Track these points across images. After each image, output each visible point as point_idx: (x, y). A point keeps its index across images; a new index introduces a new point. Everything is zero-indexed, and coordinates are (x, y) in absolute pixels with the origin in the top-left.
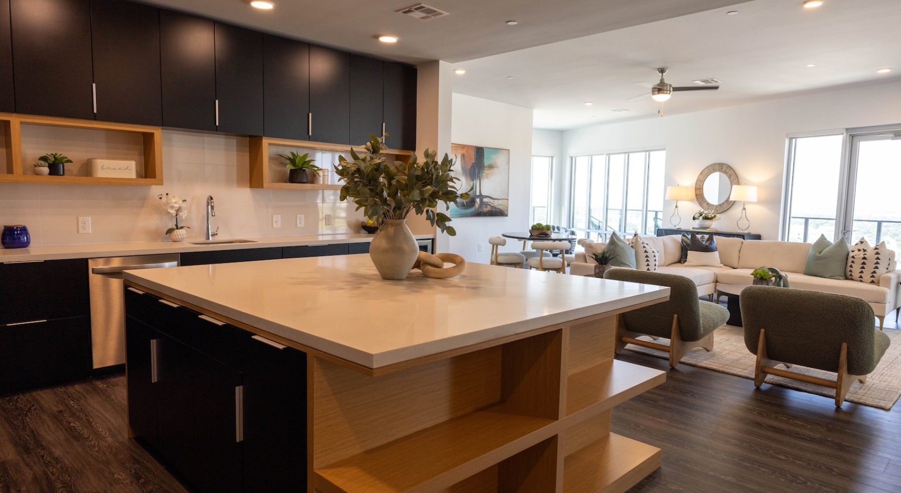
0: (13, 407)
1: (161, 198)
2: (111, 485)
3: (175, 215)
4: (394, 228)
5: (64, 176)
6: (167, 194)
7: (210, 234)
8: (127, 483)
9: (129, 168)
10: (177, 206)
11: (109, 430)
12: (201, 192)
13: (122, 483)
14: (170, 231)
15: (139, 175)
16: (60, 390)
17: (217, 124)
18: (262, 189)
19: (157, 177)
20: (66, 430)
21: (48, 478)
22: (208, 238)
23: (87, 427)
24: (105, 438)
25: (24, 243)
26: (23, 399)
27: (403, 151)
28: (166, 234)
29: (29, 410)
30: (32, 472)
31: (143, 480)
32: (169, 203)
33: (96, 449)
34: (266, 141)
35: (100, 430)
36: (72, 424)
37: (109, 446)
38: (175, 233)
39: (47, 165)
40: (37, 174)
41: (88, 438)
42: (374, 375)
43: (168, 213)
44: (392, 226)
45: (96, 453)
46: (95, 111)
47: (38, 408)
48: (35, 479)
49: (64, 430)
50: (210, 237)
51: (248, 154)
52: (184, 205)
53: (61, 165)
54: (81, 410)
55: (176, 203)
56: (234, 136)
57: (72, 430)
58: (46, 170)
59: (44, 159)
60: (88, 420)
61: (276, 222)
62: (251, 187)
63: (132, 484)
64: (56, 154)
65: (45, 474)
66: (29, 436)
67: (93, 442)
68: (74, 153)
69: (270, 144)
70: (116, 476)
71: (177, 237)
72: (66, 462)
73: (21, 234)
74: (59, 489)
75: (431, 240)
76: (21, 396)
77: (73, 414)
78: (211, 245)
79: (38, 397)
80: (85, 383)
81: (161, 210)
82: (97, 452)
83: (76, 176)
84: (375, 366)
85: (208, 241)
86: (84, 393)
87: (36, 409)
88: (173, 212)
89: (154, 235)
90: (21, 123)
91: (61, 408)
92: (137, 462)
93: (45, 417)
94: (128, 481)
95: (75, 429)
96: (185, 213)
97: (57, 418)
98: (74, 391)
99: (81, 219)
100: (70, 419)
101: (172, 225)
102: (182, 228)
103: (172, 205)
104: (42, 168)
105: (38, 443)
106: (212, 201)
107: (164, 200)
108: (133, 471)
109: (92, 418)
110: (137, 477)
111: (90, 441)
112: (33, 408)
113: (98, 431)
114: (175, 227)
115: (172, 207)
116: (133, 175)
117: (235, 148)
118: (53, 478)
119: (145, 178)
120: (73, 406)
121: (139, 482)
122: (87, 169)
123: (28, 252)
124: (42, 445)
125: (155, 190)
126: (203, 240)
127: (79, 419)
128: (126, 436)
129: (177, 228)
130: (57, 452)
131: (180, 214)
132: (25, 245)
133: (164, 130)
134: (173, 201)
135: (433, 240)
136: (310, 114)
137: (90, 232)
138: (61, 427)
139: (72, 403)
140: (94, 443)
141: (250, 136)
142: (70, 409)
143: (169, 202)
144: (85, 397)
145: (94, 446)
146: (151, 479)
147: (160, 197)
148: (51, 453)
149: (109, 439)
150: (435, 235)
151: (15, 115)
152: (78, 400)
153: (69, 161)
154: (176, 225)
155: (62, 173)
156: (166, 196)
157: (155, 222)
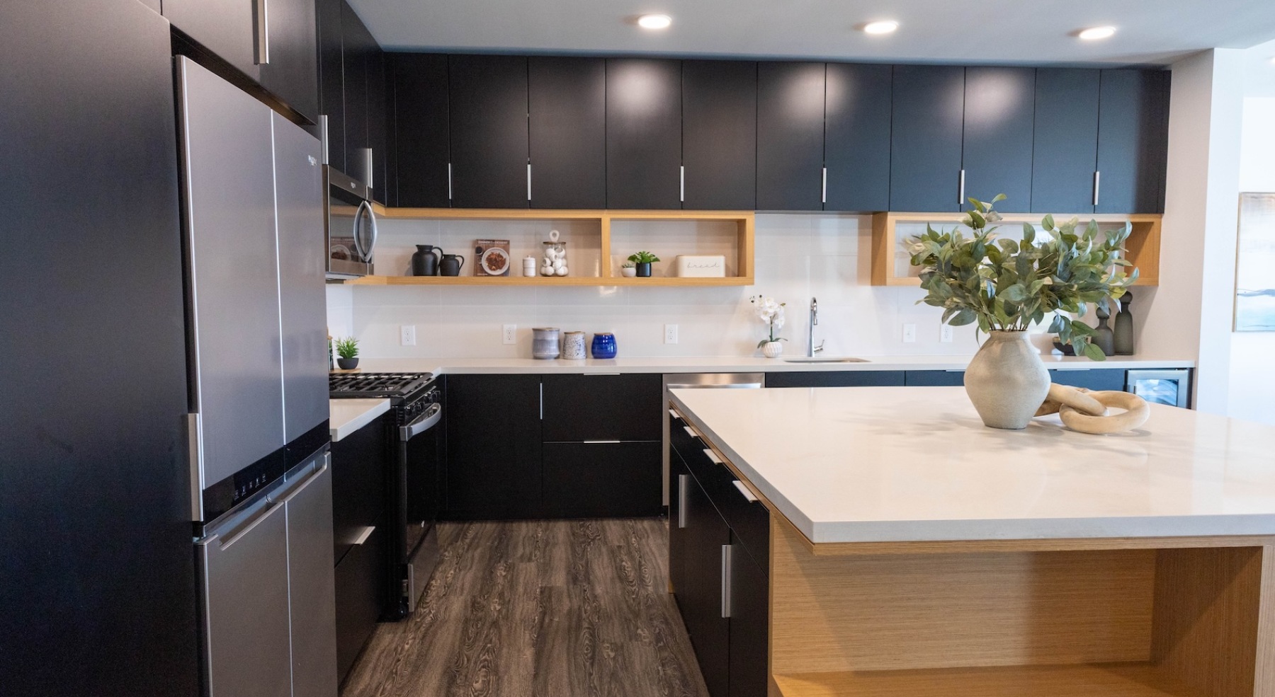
0: (582, 533)
1: (752, 302)
2: (630, 640)
3: (769, 322)
4: (1001, 345)
5: (651, 278)
6: (761, 296)
7: (814, 349)
8: (645, 642)
9: (717, 265)
10: (771, 311)
11: (655, 577)
12: (801, 294)
13: (642, 641)
14: (763, 343)
15: (729, 273)
16: (630, 523)
17: (824, 201)
18: (884, 287)
19: (747, 275)
20: (616, 568)
21: (580, 616)
22: (811, 355)
23: (636, 570)
24: (648, 586)
25: (611, 353)
26: (593, 525)
27: (1138, 215)
28: (759, 347)
29: (593, 540)
30: (570, 605)
31: (662, 644)
32: (762, 308)
33: (634, 596)
34: (892, 218)
35: (647, 576)
36: (624, 563)
37: (647, 596)
38: (768, 347)
39: (635, 265)
40: (625, 276)
41: (632, 582)
42: (814, 552)
43: (762, 321)
44: (1000, 342)
45: (632, 601)
46: (682, 199)
47: (603, 539)
48: (570, 611)
49: (614, 567)
50: (813, 353)
51: (871, 237)
52: (781, 310)
53: (649, 264)
54: (639, 550)
55: (770, 307)
56: (857, 214)
57: (621, 569)
58: (633, 271)
59: (632, 258)
60: (640, 562)
61: (908, 334)
62: (873, 284)
63: (650, 644)
64: (644, 252)
65: (579, 609)
66: (582, 566)
67: (634, 588)
68: (661, 249)
69: (898, 222)
70: (639, 631)
71: (770, 351)
72: (602, 603)
73: (608, 343)
74: (585, 628)
75: (1186, 372)
76: (594, 523)
77: (629, 553)
78: (813, 364)
79: (607, 527)
80: (654, 520)
81: (754, 319)
82: (634, 599)
83: (665, 277)
84: (816, 539)
85: (810, 359)
86: (649, 531)
87: (600, 539)
88: (767, 319)
89: (745, 349)
90: (612, 220)
91: (622, 544)
92: (666, 622)
93: (604, 549)
94: (647, 640)
95: (625, 570)
96: (781, 321)
97: (613, 553)
98: (641, 527)
99: (668, 327)
100: (625, 558)
101: (766, 337)
102: (777, 340)
103: (766, 310)
104: (629, 269)
105: (587, 578)
106: (815, 304)
107: (756, 304)
108: (657, 631)
109: (645, 561)
110: (658, 638)
111: (632, 586)
112: (598, 538)
113: (644, 577)
114: (769, 339)
115: (766, 313)
116: (721, 273)
117: (856, 231)
118: (584, 615)
119: (738, 276)
120: (633, 544)
121: (657, 645)
122: (674, 269)
123: (614, 363)
124: (589, 579)
125: (748, 292)
126: (804, 356)
127: (632, 558)
128: (667, 590)
129: (771, 341)
130: (599, 590)
131: (776, 322)
132: (611, 355)
133: (758, 215)
134: (768, 304)
135: (1192, 371)
136: (963, 172)
137: (677, 343)
138: (613, 563)
139: (634, 539)
140: (635, 590)
141: (874, 213)
142: (629, 546)
143: (762, 306)
144: (648, 537)
145: (633, 593)
146: (670, 645)
147: (752, 300)
148: (593, 589)
149: (650, 589)
150: (1197, 362)
151: (606, 211)
152: (640, 538)
153: (657, 260)
154: (771, 337)
155: (649, 275)
156: (759, 298)
157: (748, 333)
